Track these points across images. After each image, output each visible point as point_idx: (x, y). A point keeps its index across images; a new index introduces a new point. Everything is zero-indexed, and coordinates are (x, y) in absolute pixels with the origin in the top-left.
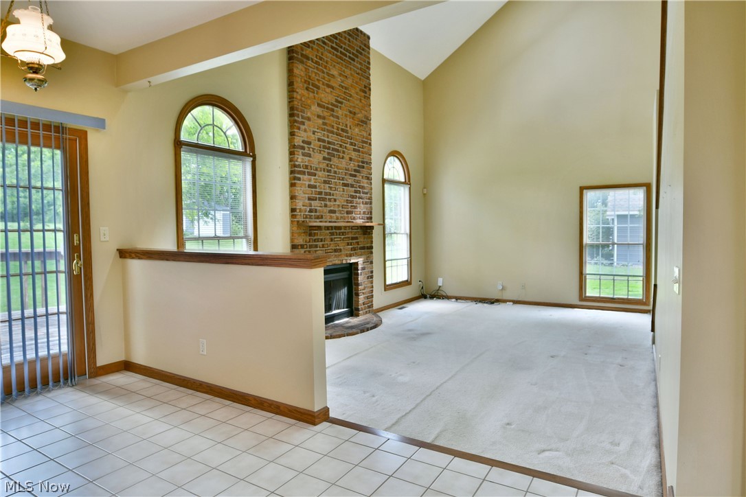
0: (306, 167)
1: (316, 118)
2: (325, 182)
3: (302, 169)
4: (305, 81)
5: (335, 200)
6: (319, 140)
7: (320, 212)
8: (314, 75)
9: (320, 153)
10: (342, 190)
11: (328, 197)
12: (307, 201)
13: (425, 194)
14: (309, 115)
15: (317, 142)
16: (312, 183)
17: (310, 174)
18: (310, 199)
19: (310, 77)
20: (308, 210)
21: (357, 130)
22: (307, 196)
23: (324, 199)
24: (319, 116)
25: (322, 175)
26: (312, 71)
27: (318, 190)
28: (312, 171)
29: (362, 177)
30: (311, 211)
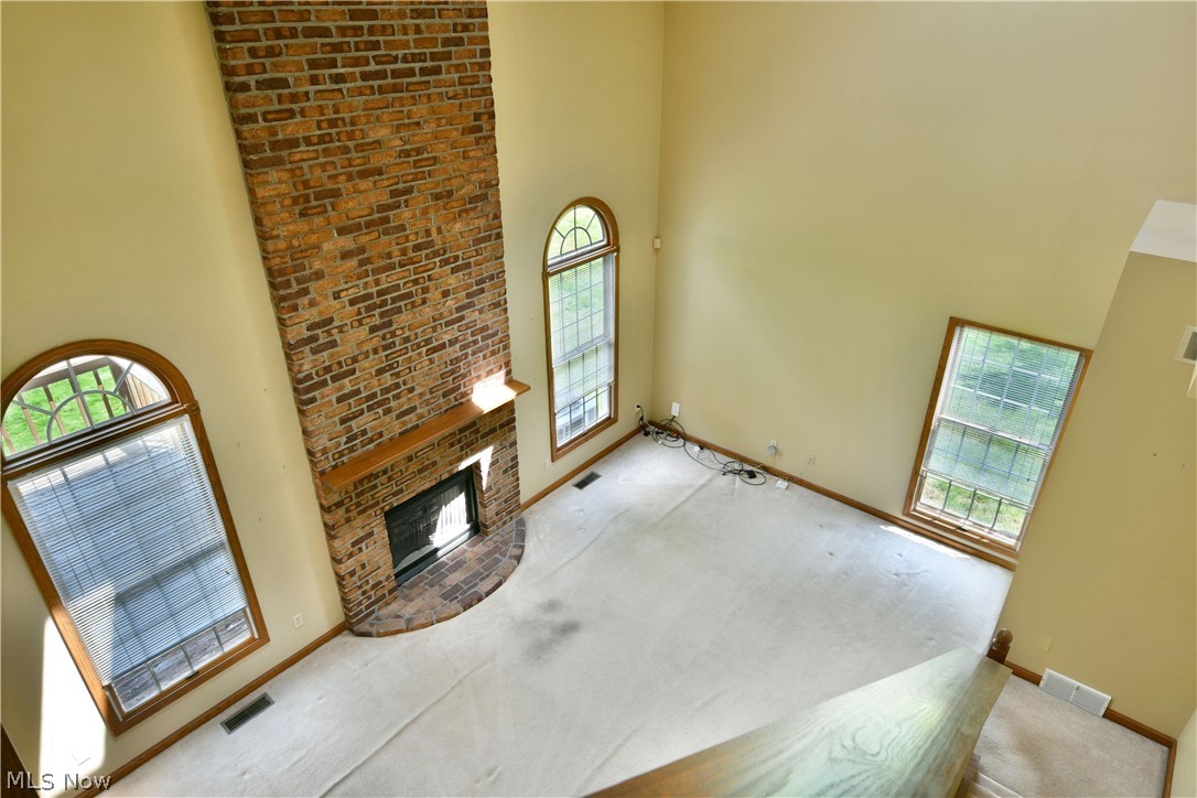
0: (328, 369)
1: (338, 262)
2: (380, 372)
3: (316, 379)
4: (295, 201)
5: (411, 390)
6: (352, 302)
7: (372, 429)
8: (318, 172)
9: (361, 324)
10: (427, 363)
11: (390, 395)
12: (340, 428)
13: (657, 250)
14: (317, 265)
15: (348, 308)
16: (348, 388)
17: (335, 379)
18: (343, 421)
19: (306, 184)
20: (344, 439)
21: (458, 226)
22: (337, 419)
23: (379, 404)
24: (346, 255)
25: (369, 365)
26: (310, 167)
27: (363, 395)
28: (345, 368)
29: (481, 311)
30: (350, 439)
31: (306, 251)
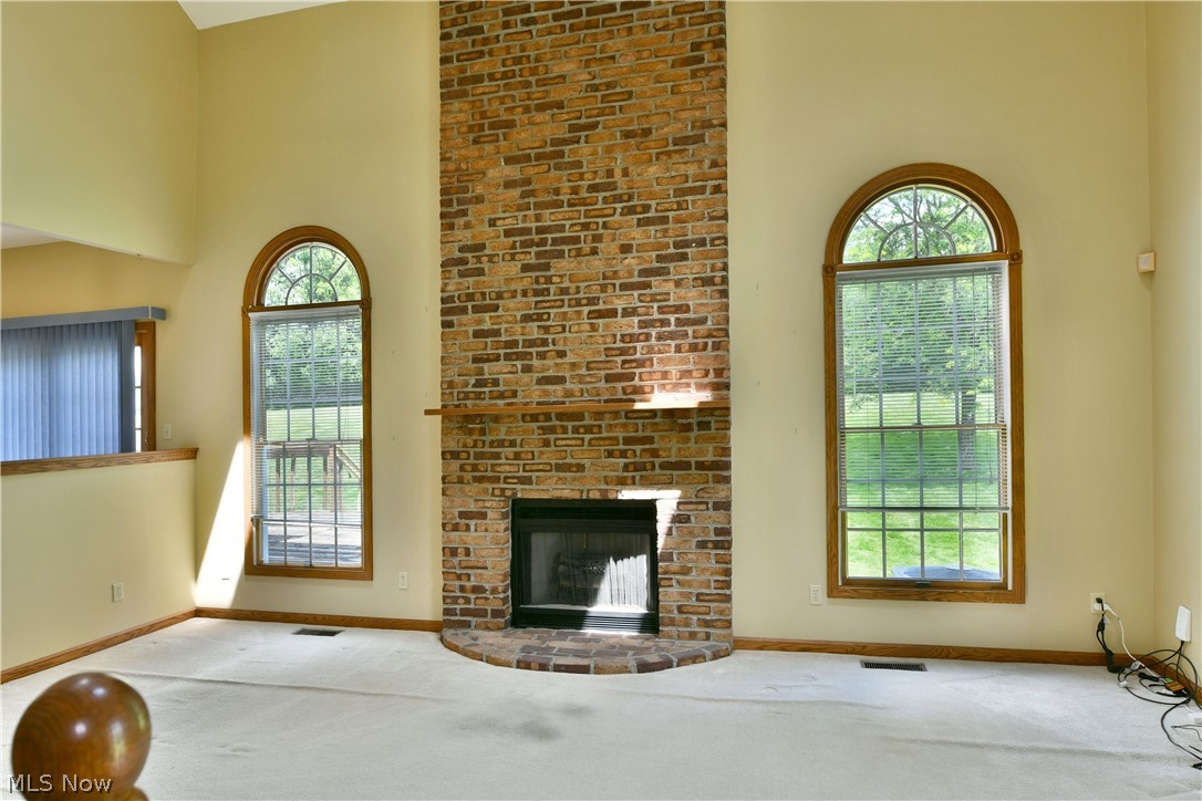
0: (470, 297)
1: (501, 190)
2: (526, 318)
3: (457, 304)
4: (471, 129)
5: (562, 354)
6: (508, 233)
7: (507, 382)
8: (496, 104)
9: (513, 259)
10: (587, 327)
11: (534, 350)
12: (471, 366)
14: (479, 190)
15: (502, 239)
16: (487, 326)
17: (476, 309)
18: (476, 360)
19: (483, 115)
20: (473, 381)
22: (470, 354)
23: (520, 357)
24: (509, 184)
25: (514, 307)
26: (490, 100)
27: (503, 338)
28: (488, 302)
30: (479, 384)
31: (472, 175)
